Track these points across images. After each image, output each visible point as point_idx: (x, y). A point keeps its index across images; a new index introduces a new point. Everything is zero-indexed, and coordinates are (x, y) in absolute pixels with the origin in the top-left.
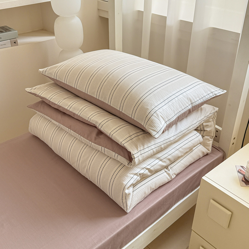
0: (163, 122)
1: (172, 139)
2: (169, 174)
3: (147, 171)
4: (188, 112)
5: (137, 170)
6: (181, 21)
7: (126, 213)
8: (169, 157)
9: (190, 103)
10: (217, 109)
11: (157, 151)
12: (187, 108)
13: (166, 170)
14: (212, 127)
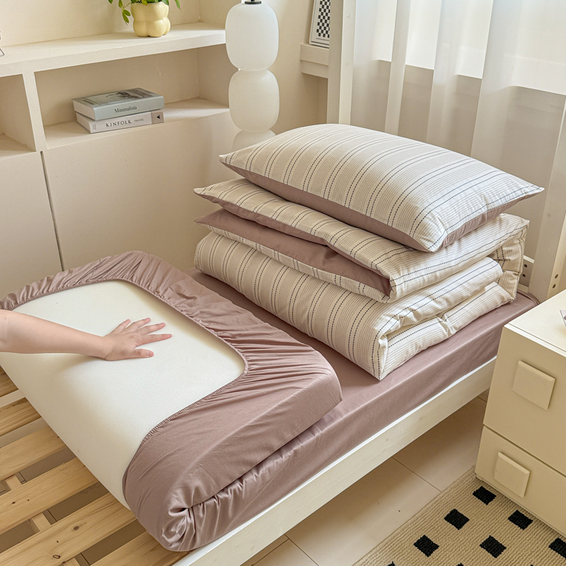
0: (443, 230)
1: (453, 263)
2: (445, 327)
3: (412, 313)
4: (480, 219)
5: (397, 310)
6: (460, 76)
7: (377, 381)
8: (447, 295)
9: (484, 203)
10: (527, 222)
11: (428, 281)
12: (480, 211)
13: (441, 320)
14: (517, 255)
